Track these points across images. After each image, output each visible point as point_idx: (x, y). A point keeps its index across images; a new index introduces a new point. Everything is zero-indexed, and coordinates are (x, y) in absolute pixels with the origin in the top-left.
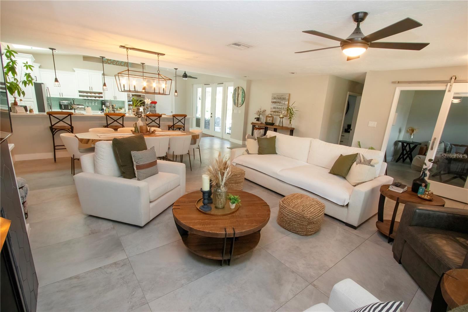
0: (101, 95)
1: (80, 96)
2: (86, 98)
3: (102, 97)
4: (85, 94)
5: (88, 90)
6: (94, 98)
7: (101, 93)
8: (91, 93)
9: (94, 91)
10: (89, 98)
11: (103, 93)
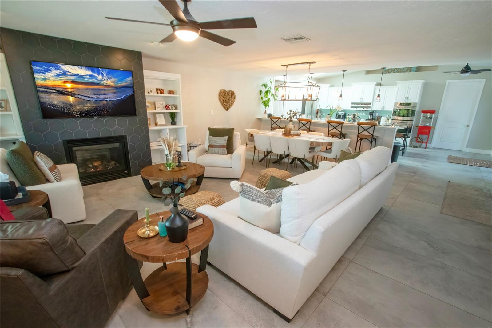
0: (369, 106)
1: (352, 107)
2: (355, 109)
3: (369, 107)
4: (356, 105)
5: (359, 102)
6: (362, 109)
7: (370, 104)
8: (362, 104)
9: (364, 102)
10: (358, 109)
11: (372, 104)
